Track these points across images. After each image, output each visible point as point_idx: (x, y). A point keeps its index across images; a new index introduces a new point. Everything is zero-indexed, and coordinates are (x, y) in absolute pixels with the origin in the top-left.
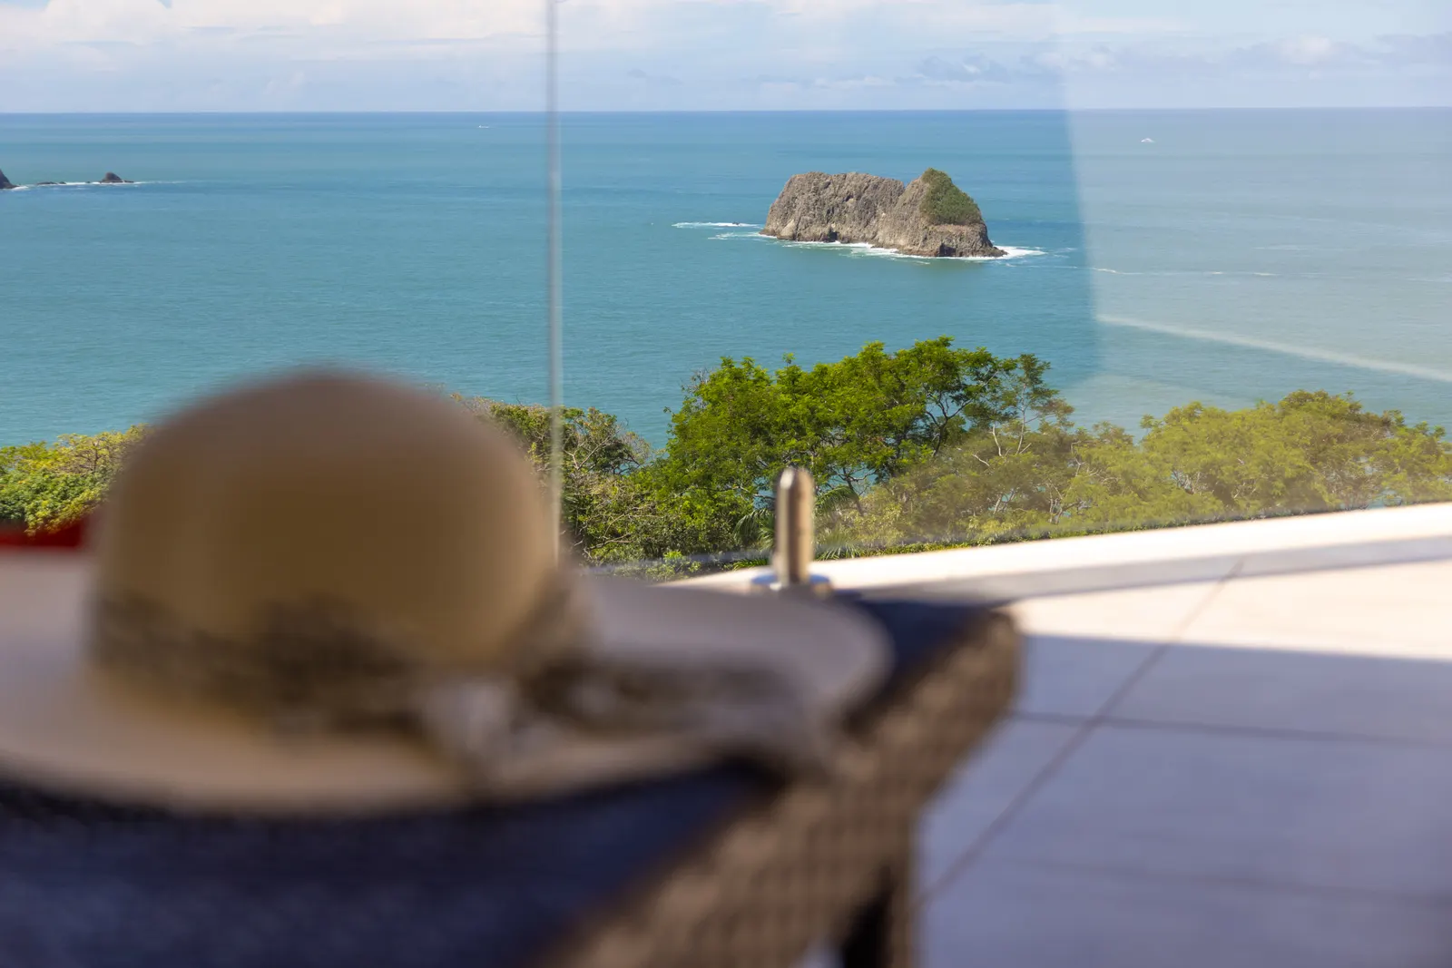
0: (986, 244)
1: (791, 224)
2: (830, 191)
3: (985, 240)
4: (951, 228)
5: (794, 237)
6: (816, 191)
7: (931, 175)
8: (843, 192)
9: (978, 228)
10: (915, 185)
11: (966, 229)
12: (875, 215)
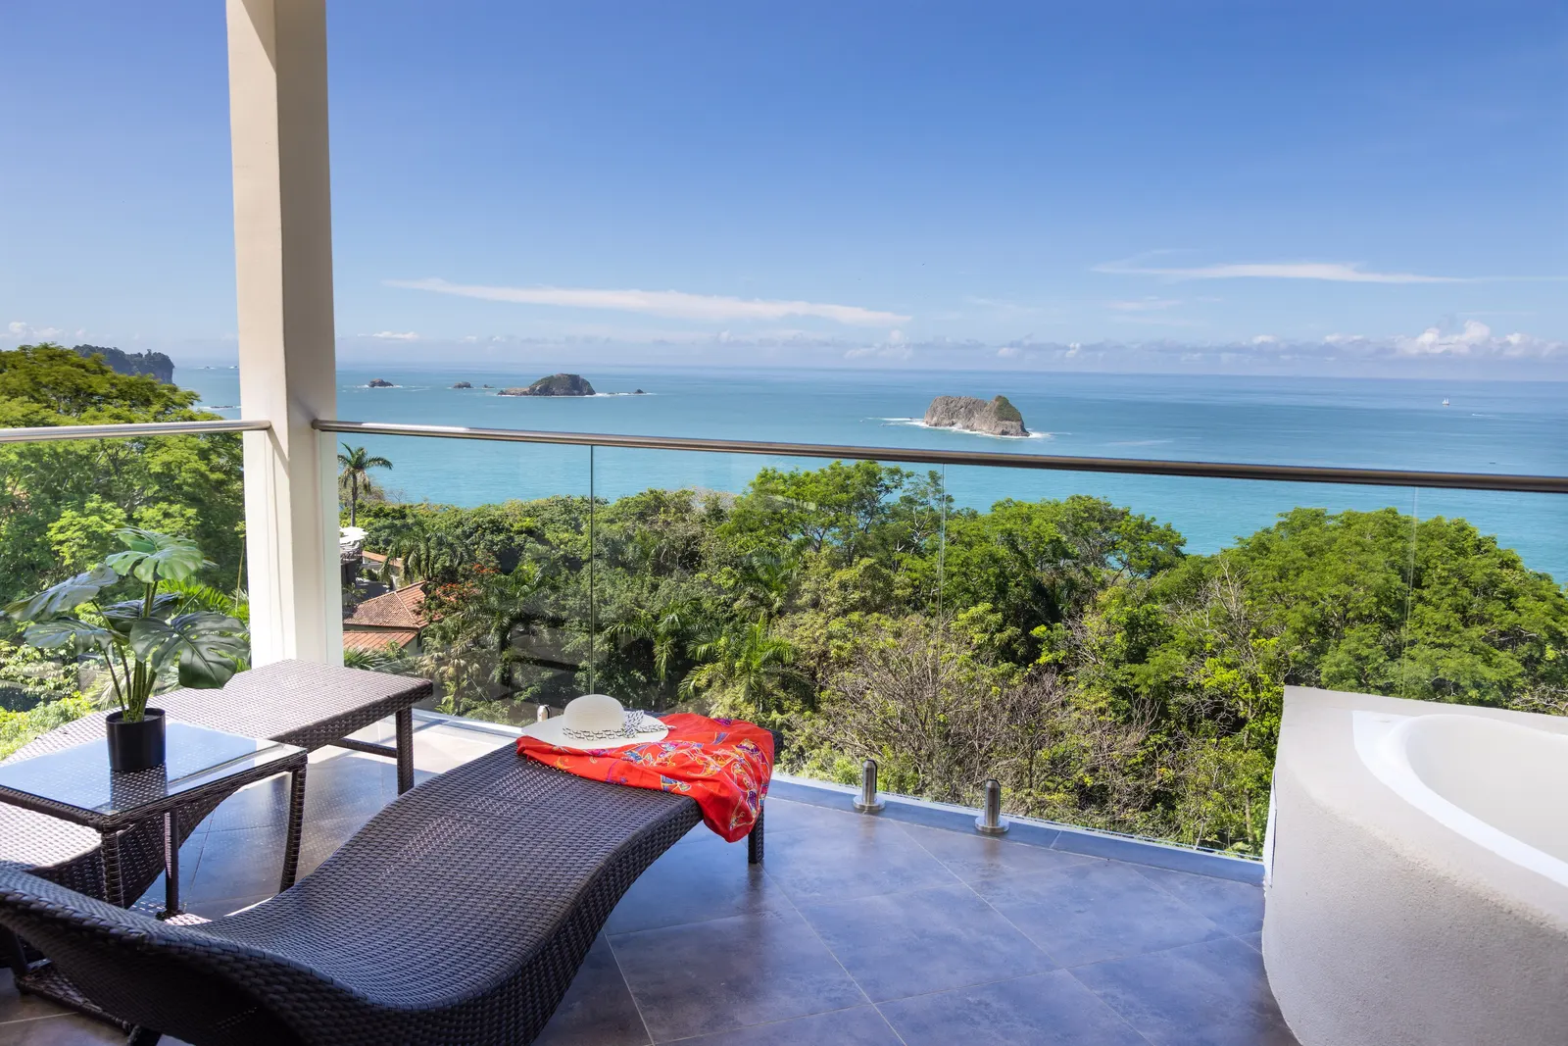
0: (1024, 432)
1: (935, 419)
2: (953, 405)
3: (1024, 430)
4: (1007, 423)
5: (936, 425)
6: (947, 404)
7: (999, 398)
8: (959, 405)
9: (1019, 423)
10: (992, 403)
11: (1014, 423)
12: (973, 416)
